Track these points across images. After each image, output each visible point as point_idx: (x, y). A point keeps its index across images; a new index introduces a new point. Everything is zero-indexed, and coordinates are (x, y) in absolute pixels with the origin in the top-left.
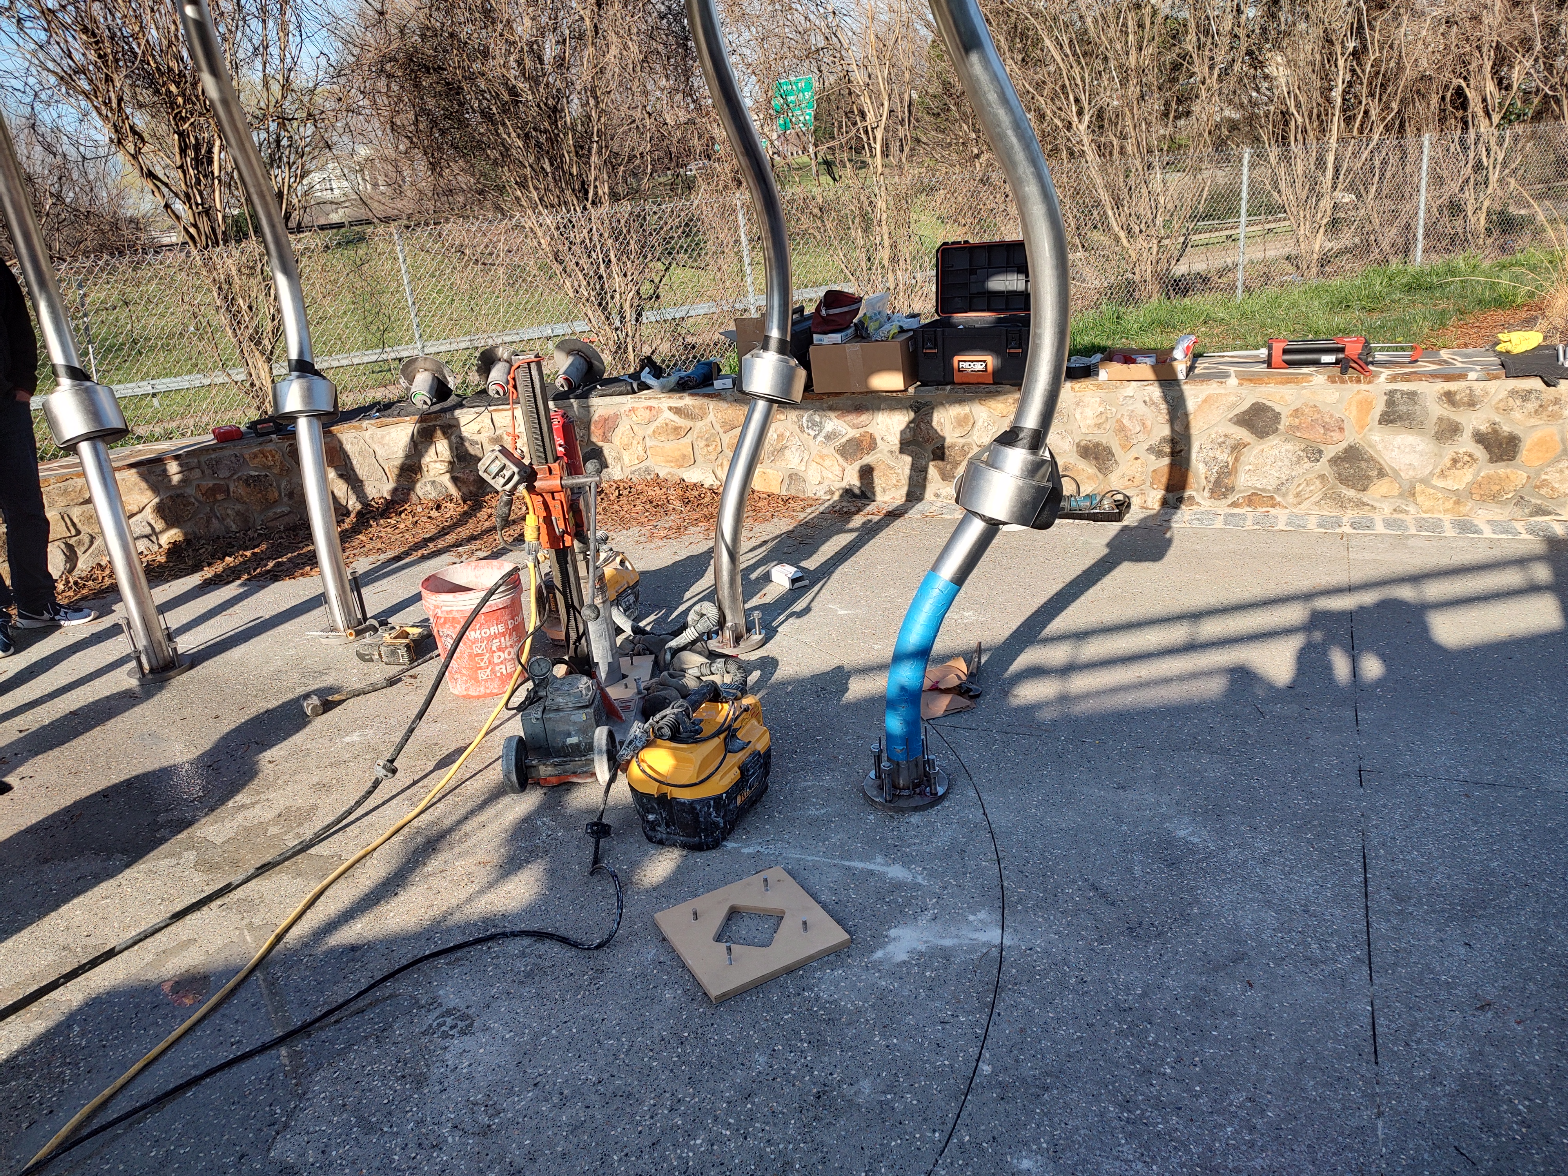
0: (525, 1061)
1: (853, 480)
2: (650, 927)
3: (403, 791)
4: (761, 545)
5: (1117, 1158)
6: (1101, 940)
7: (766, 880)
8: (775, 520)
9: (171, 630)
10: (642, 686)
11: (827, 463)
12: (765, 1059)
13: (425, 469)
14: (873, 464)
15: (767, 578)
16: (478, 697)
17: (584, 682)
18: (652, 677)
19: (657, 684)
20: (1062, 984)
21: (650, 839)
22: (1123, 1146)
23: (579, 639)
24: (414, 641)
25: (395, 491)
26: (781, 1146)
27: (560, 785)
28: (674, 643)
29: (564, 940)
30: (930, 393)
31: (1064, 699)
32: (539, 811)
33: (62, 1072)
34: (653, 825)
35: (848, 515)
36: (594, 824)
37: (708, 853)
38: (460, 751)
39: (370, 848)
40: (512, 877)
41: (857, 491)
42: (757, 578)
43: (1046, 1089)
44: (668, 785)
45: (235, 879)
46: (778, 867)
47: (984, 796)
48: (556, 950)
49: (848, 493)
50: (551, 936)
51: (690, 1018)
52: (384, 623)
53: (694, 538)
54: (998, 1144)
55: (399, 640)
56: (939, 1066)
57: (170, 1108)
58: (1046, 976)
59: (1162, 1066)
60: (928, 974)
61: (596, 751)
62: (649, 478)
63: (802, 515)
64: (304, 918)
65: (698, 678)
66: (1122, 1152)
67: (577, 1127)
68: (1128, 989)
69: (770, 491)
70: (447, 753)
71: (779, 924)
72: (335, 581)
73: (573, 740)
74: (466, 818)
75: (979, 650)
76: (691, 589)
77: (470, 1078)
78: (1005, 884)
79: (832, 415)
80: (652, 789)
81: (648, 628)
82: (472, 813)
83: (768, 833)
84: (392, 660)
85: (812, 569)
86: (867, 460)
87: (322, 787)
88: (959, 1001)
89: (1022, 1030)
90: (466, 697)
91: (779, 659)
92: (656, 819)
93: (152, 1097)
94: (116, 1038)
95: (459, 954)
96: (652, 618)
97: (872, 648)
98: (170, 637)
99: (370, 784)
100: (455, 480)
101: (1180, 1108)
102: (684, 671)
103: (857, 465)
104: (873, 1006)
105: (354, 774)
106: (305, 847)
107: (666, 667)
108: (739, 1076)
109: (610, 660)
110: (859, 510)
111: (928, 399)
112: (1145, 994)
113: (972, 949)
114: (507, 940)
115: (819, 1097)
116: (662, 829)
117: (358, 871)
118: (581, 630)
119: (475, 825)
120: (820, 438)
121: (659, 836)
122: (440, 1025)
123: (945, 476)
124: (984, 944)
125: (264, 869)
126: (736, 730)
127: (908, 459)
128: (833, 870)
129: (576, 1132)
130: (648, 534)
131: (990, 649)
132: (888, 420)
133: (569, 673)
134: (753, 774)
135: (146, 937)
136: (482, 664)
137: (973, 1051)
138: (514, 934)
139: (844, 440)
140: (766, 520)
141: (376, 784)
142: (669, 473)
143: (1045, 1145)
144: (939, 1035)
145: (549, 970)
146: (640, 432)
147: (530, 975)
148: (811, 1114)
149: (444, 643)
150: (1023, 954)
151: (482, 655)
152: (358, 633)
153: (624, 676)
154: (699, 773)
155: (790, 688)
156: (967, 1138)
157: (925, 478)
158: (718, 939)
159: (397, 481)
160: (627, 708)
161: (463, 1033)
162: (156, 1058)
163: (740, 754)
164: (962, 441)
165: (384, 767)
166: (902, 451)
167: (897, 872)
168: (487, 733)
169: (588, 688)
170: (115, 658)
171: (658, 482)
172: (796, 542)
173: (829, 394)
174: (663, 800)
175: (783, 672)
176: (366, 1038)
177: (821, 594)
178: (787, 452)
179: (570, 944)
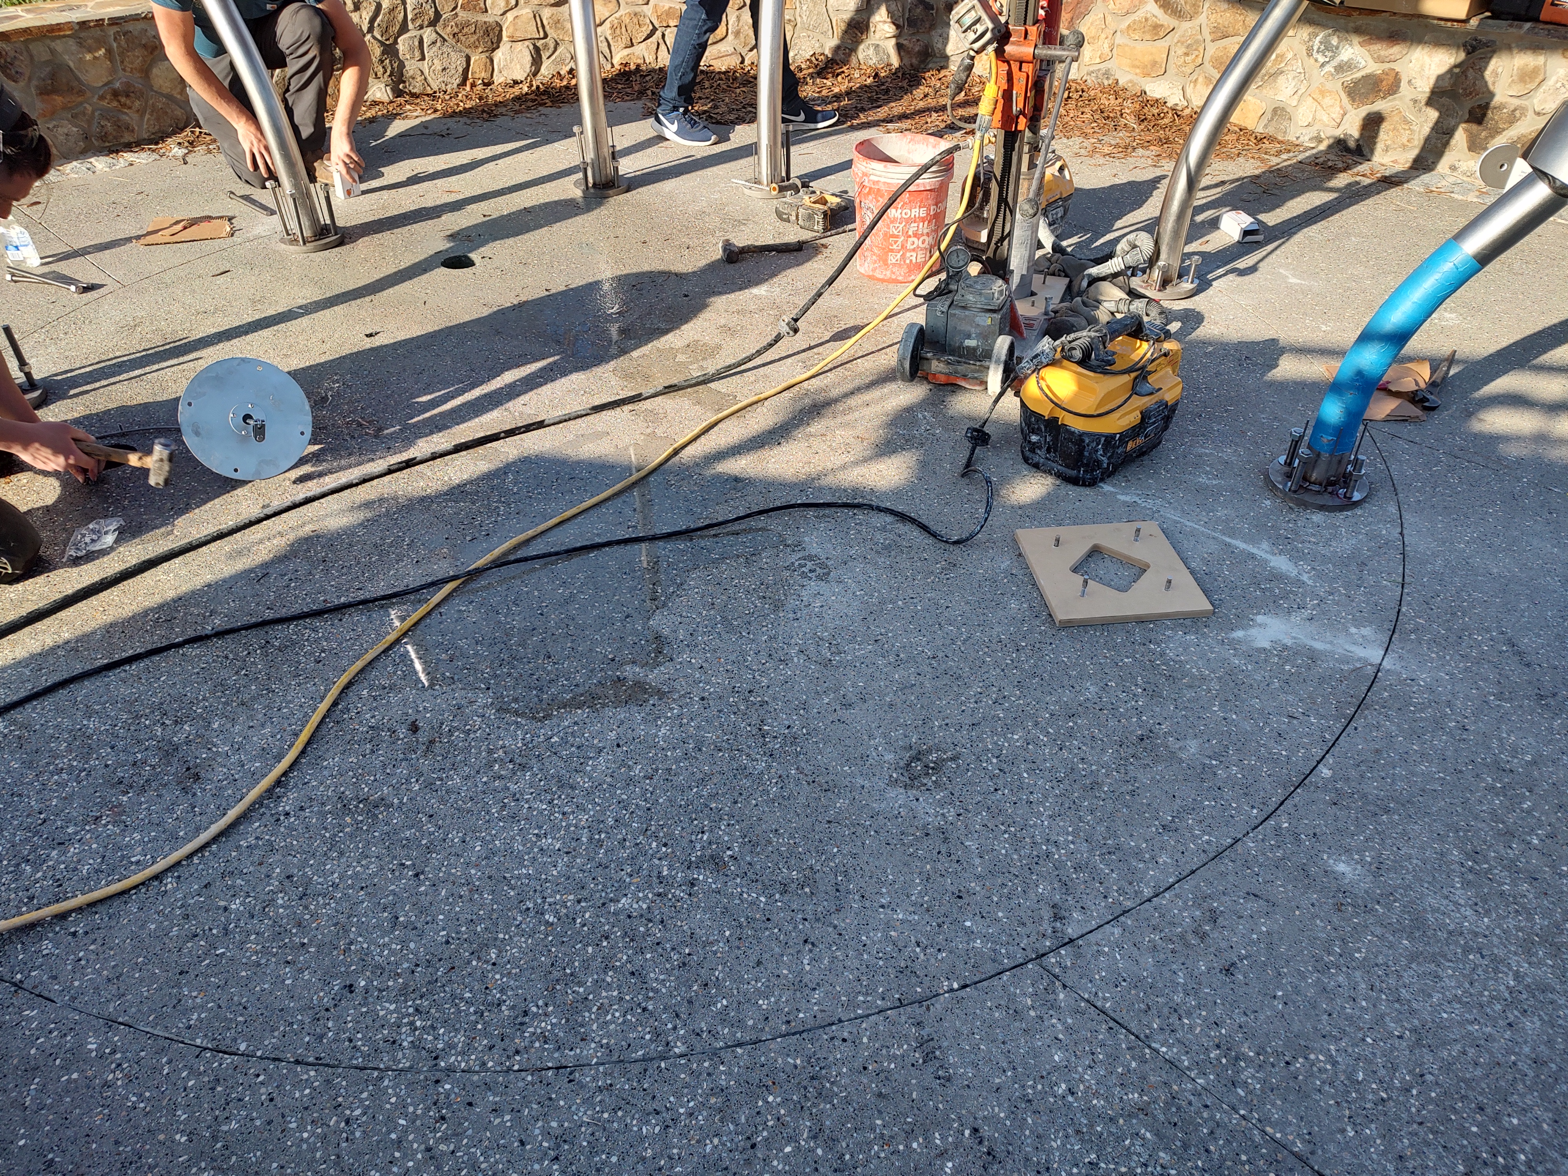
0: (870, 619)
1: (1352, 128)
2: (1009, 540)
3: (798, 353)
4: (1216, 186)
5: (1447, 897)
6: (1500, 696)
7: (1138, 530)
8: (1241, 160)
9: (618, 148)
10: (1051, 307)
11: (1327, 101)
12: (1096, 690)
13: (872, 29)
14: (1385, 113)
15: (1214, 224)
16: (883, 281)
17: (998, 285)
18: (1062, 301)
19: (1067, 308)
20: (1438, 724)
21: (1026, 460)
22: (1457, 889)
23: (1002, 239)
24: (831, 210)
25: (837, 48)
26: (1094, 767)
27: (947, 384)
28: (1095, 271)
29: (924, 528)
30: (1501, 29)
31: (1541, 438)
32: (923, 404)
33: (498, 507)
34: (1033, 447)
35: (1332, 171)
36: (975, 430)
37: (1082, 489)
38: (857, 329)
39: (762, 396)
40: (886, 458)
41: (1352, 144)
42: (1203, 222)
43: (1387, 811)
44: (1064, 409)
45: (646, 391)
46: (1153, 522)
47: (1406, 516)
48: (915, 533)
49: (1340, 144)
50: (913, 521)
51: (1031, 631)
52: (805, 185)
53: (1142, 162)
54: (1318, 841)
55: (817, 206)
56: (1275, 754)
57: (576, 561)
58: (1422, 710)
59: (1530, 835)
60: (1287, 668)
61: (994, 359)
62: (1106, 83)
63: (1274, 160)
64: (698, 441)
65: (1112, 313)
66: (1454, 894)
67: (906, 687)
68: (1514, 752)
69: (1243, 124)
70: (844, 327)
71: (1139, 577)
72: (769, 131)
73: (971, 343)
74: (852, 393)
75: (1451, 360)
76: (1125, 218)
77: (819, 616)
78: (1404, 609)
79: (1356, 39)
80: (1045, 410)
81: (1069, 249)
82: (858, 390)
83: (1149, 488)
84: (807, 224)
85: (1270, 224)
86: (1380, 106)
87: (727, 330)
88: (1314, 703)
89: (1377, 751)
90: (871, 278)
91: (1206, 315)
92: (1039, 442)
93: (564, 548)
94: (540, 494)
95: (827, 511)
96: (1075, 240)
97: (1319, 328)
98: (614, 156)
99: (770, 339)
100: (899, 47)
101: (1536, 879)
102: (1099, 302)
103: (1364, 110)
104: (1220, 679)
105: (757, 326)
106: (705, 381)
107: (1080, 294)
108: (1067, 696)
109: (1025, 272)
110: (1347, 168)
111: (1492, 37)
112: (1534, 762)
113: (1346, 660)
114: (872, 513)
115: (1142, 740)
116: (1042, 453)
117: (749, 414)
118: (1007, 231)
119: (860, 402)
120: (1329, 68)
121: (1036, 459)
122: (801, 566)
123: (1474, 146)
124: (1359, 659)
125: (671, 389)
126: (1150, 373)
127: (1433, 115)
128: (1211, 541)
129: (905, 691)
130: (1090, 148)
131: (1466, 362)
132: (1426, 58)
133: (982, 272)
134: (1154, 423)
135: (570, 419)
136: (895, 247)
137: (1318, 752)
138: (880, 509)
139: (1359, 75)
140: (1229, 157)
141: (778, 338)
142: (1131, 81)
143: (1369, 859)
144: (1284, 726)
145: (905, 550)
146: (1112, 26)
147: (887, 548)
148: (1130, 751)
149: (864, 216)
150: (1402, 682)
151: (897, 237)
152: (782, 189)
153: (1033, 294)
154: (1099, 406)
155: (1211, 349)
156: (1286, 825)
157: (1446, 144)
158: (1075, 570)
159: (842, 39)
160: (1029, 326)
161: (820, 578)
162: (569, 519)
163: (1146, 399)
164: (1516, 102)
165: (788, 324)
166: (1429, 103)
167: (1281, 563)
168: (886, 318)
169: (1001, 292)
170: (565, 167)
171: (1116, 91)
172: (1260, 190)
173: (1361, 11)
174: (1053, 424)
175: (1206, 331)
176: (738, 556)
177: (1274, 256)
178: (1281, 79)
179: (929, 533)
